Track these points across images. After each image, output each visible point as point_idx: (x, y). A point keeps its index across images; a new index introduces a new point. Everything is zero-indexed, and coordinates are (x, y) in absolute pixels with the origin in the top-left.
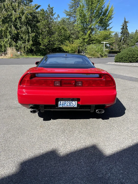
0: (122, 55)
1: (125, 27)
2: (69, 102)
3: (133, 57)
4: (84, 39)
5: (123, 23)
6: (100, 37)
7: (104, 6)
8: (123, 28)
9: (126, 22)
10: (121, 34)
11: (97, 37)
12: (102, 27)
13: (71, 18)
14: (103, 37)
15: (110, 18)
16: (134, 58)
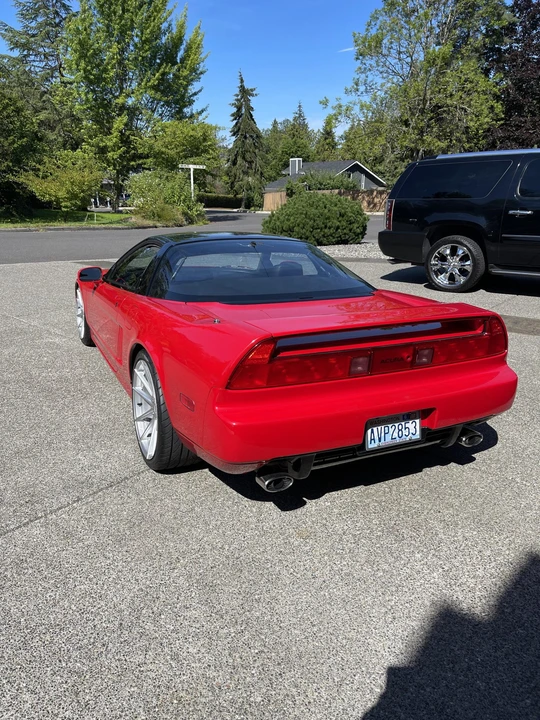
0: (288, 220)
1: (243, 111)
2: (397, 425)
3: (326, 227)
4: (103, 151)
5: (237, 95)
6: (170, 143)
7: (170, 25)
8: (237, 115)
9: (245, 93)
10: (233, 135)
11: (158, 146)
12: (167, 103)
13: (32, 57)
14: (183, 145)
15: (196, 73)
16: (330, 228)
